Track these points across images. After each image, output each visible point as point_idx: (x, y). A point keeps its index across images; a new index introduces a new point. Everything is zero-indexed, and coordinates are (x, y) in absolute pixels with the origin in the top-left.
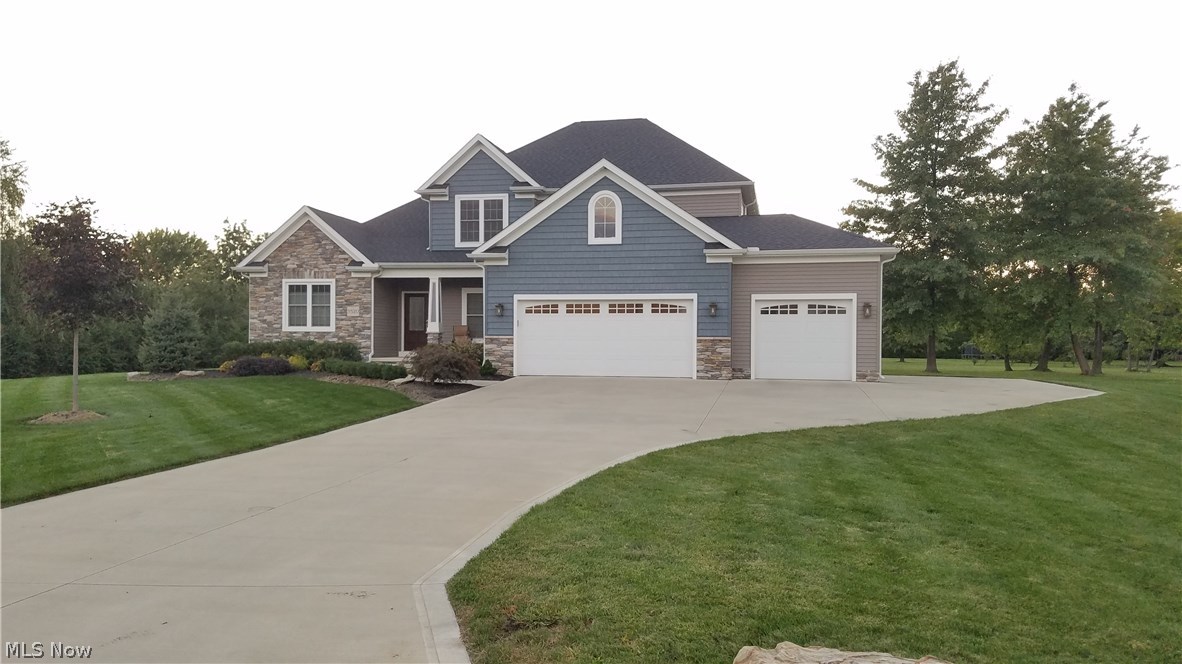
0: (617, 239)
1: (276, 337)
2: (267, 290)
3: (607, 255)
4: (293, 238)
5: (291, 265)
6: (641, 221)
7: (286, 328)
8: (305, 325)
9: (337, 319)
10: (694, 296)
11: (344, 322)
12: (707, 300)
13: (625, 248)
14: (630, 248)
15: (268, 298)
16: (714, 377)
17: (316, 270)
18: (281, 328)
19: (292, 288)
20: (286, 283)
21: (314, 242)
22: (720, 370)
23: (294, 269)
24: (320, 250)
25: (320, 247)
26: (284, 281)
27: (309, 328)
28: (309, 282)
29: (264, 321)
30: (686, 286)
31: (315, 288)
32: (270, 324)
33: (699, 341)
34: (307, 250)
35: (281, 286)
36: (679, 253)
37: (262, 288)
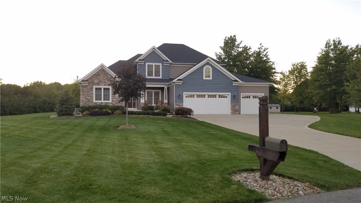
0: (211, 78)
1: (91, 104)
2: (87, 89)
3: (208, 82)
4: (97, 73)
5: (96, 81)
6: (217, 74)
7: (94, 101)
8: (101, 100)
9: (112, 98)
10: (230, 93)
11: (115, 99)
12: (233, 94)
13: (213, 81)
14: (214, 81)
15: (88, 92)
16: (235, 114)
17: (105, 83)
18: (93, 101)
19: (96, 89)
20: (94, 87)
21: (104, 75)
22: (236, 112)
23: (97, 83)
24: (106, 77)
25: (106, 76)
26: (94, 86)
27: (102, 101)
28: (102, 87)
29: (87, 99)
30: (228, 91)
31: (104, 89)
32: (89, 100)
33: (231, 105)
34: (101, 77)
35: (93, 88)
36: (226, 82)
37: (86, 88)
